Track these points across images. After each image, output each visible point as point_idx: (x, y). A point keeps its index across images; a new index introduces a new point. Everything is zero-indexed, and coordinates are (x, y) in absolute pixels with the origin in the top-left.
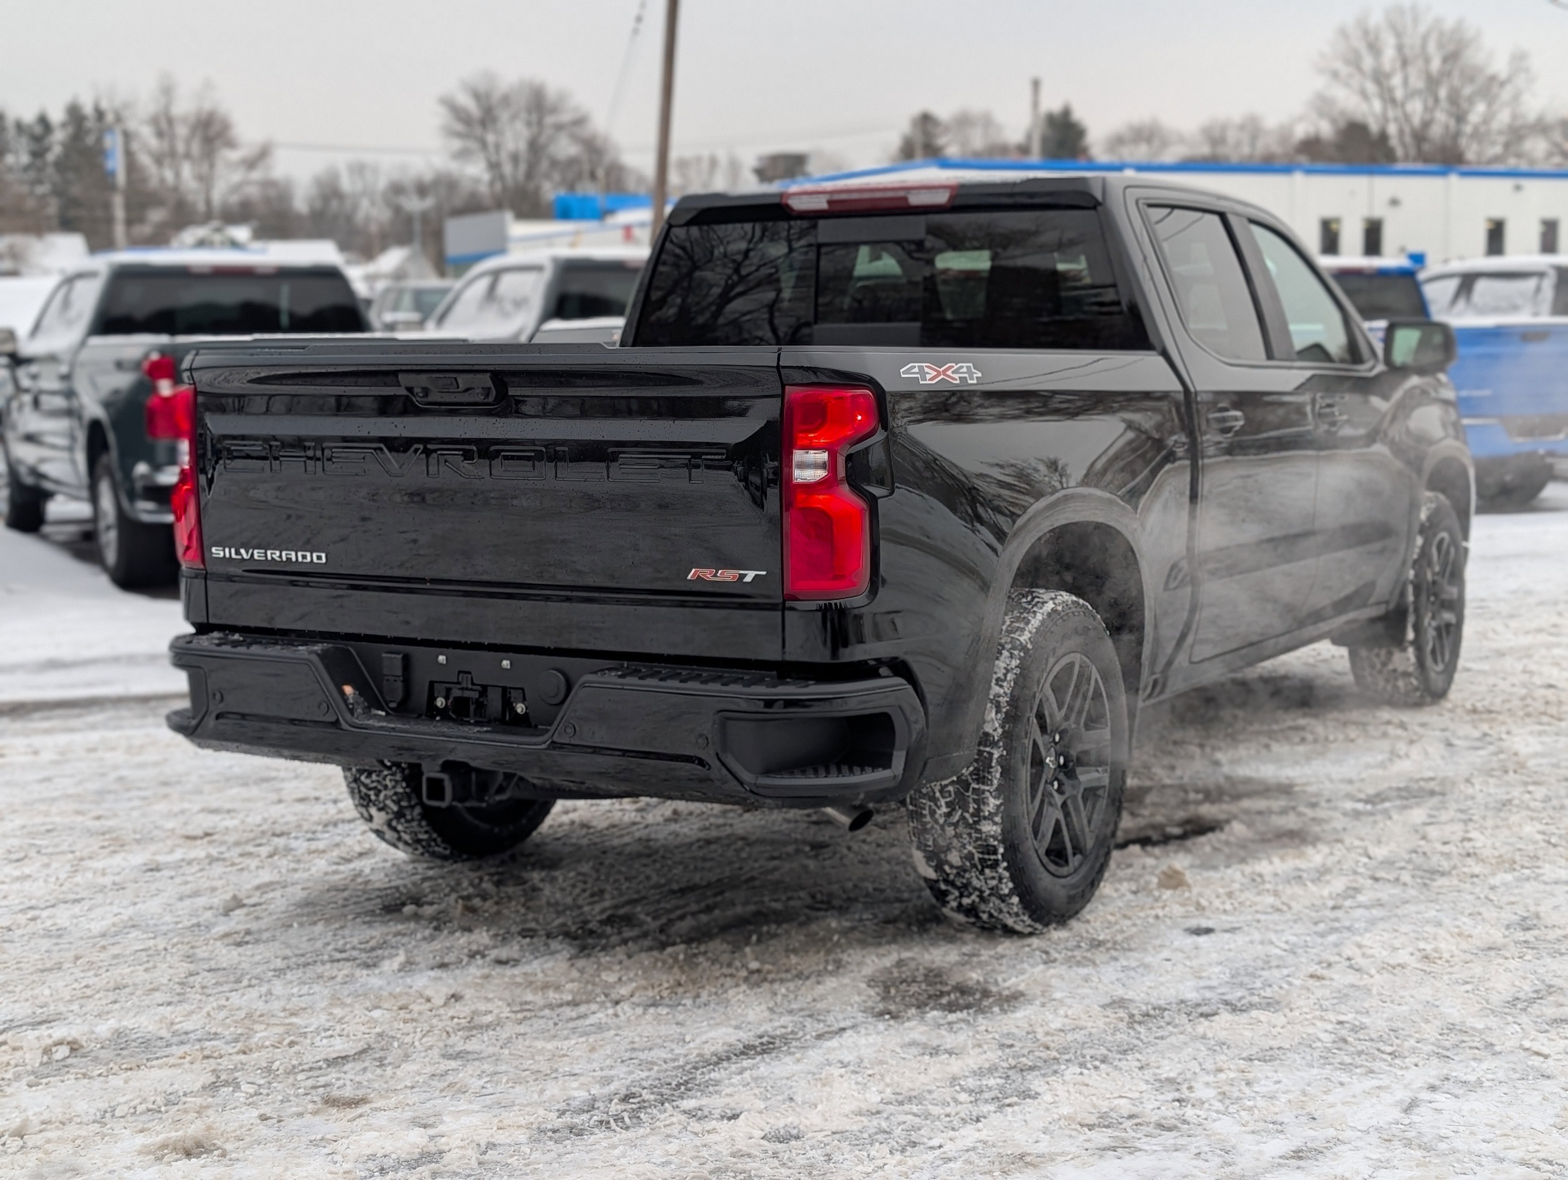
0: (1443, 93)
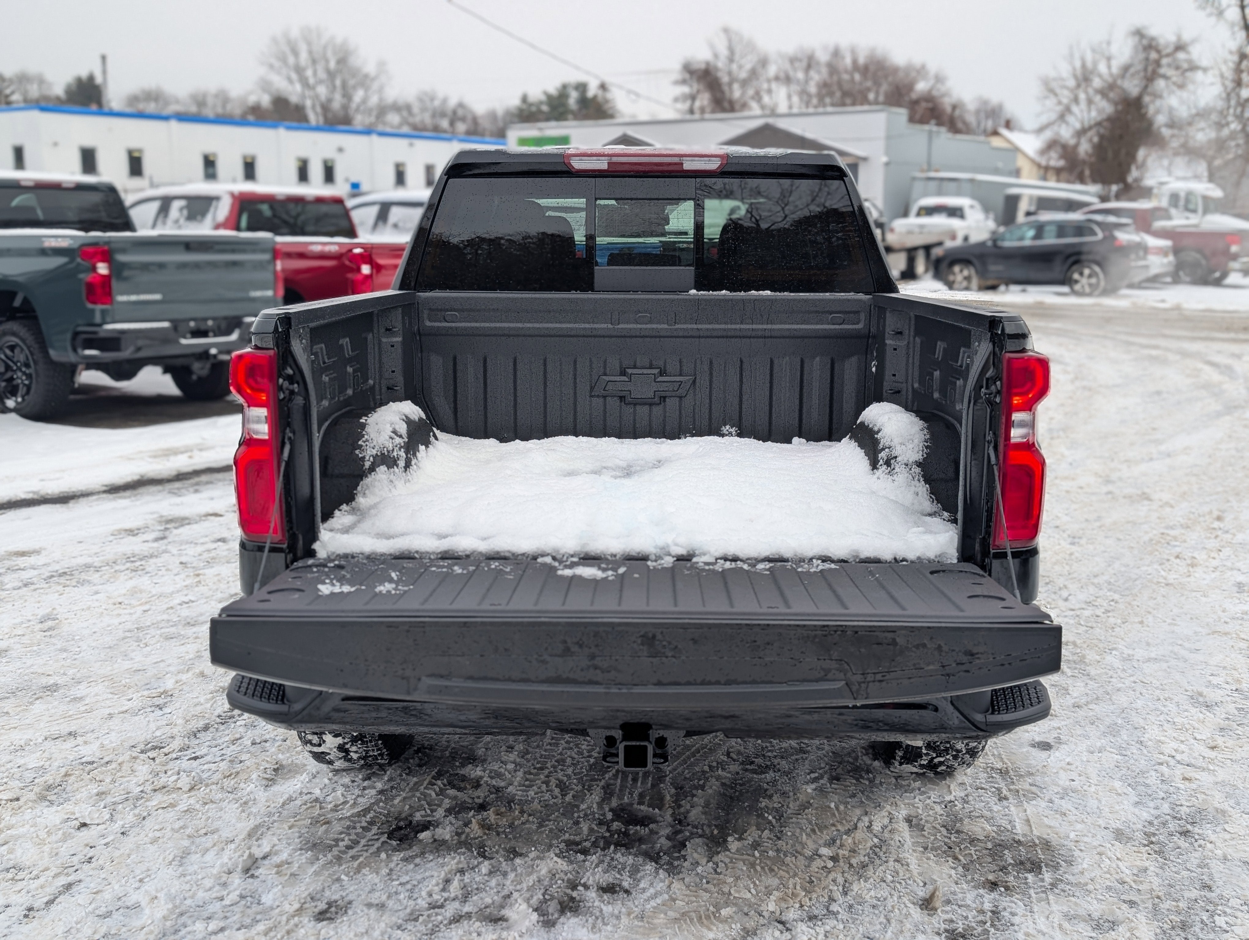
0: (338, 82)
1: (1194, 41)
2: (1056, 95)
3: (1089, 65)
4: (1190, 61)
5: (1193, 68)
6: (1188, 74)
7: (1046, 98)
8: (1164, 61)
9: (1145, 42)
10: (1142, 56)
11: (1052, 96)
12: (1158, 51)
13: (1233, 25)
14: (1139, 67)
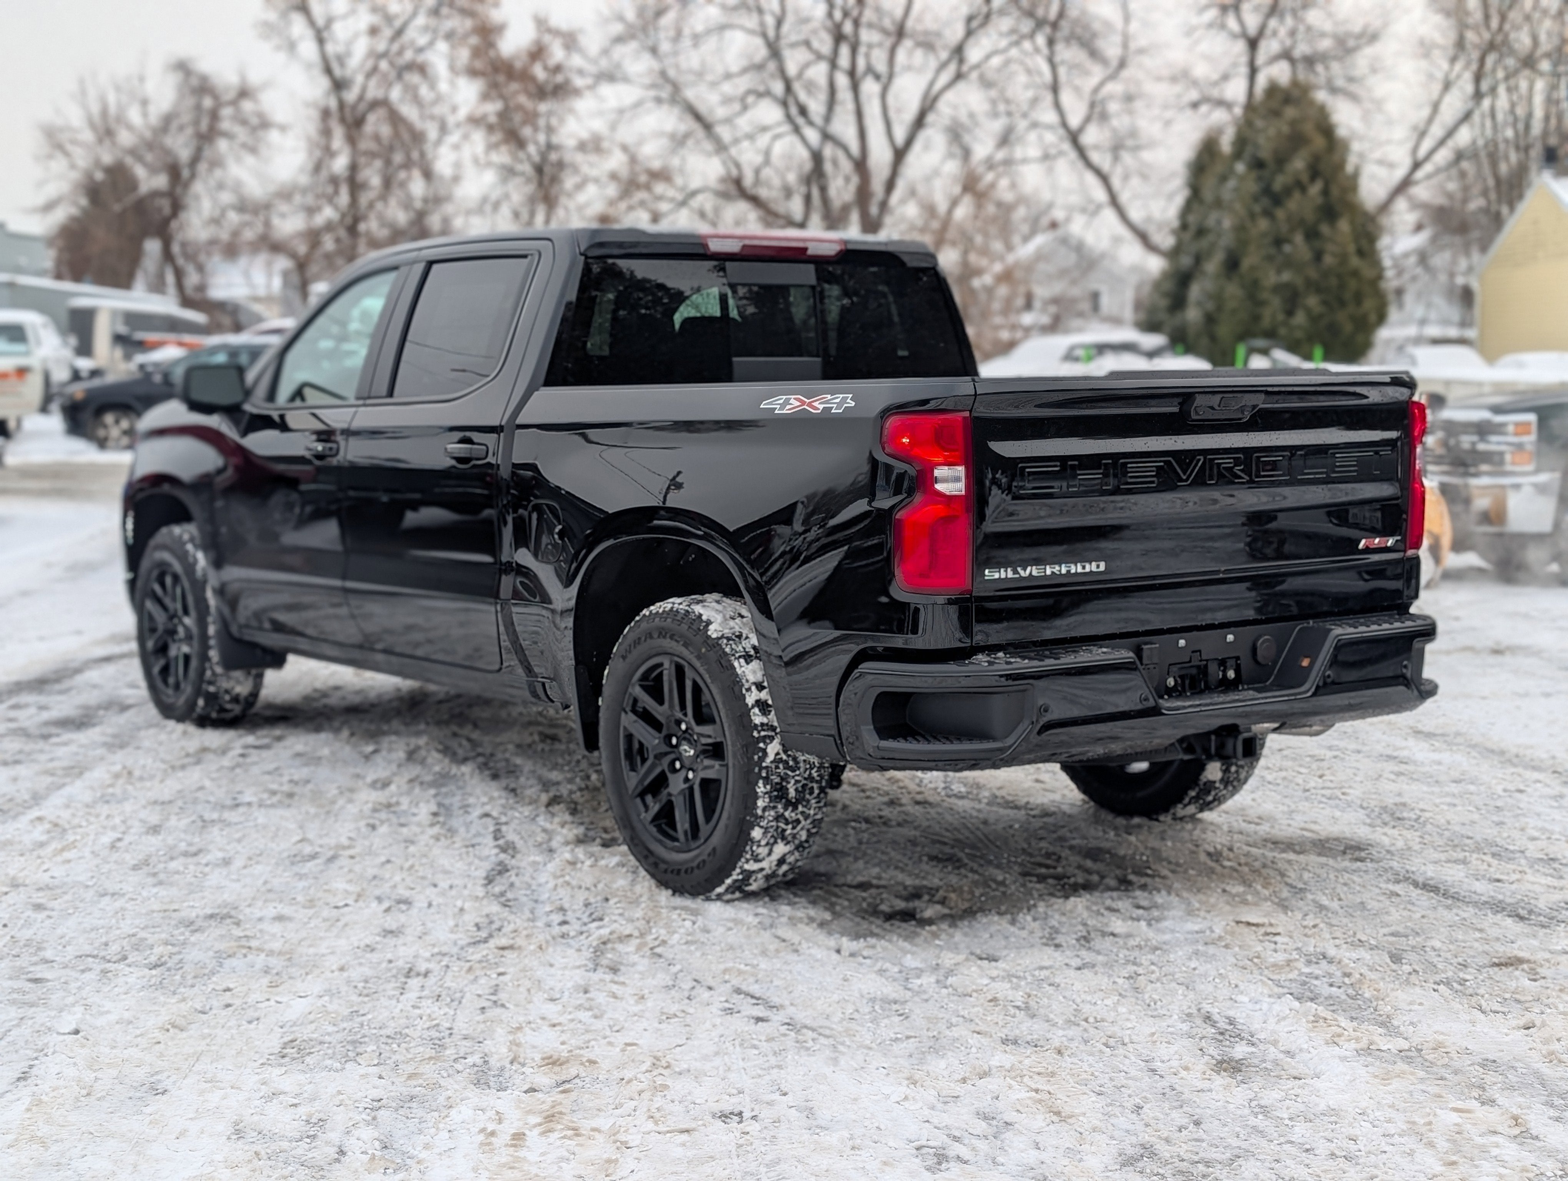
1: (267, 85)
2: (67, 154)
3: (112, 110)
4: (261, 115)
5: (265, 124)
6: (261, 133)
7: (50, 157)
8: (226, 112)
9: (194, 82)
10: (190, 101)
11: (59, 155)
12: (216, 97)
13: (309, 66)
14: (186, 118)
